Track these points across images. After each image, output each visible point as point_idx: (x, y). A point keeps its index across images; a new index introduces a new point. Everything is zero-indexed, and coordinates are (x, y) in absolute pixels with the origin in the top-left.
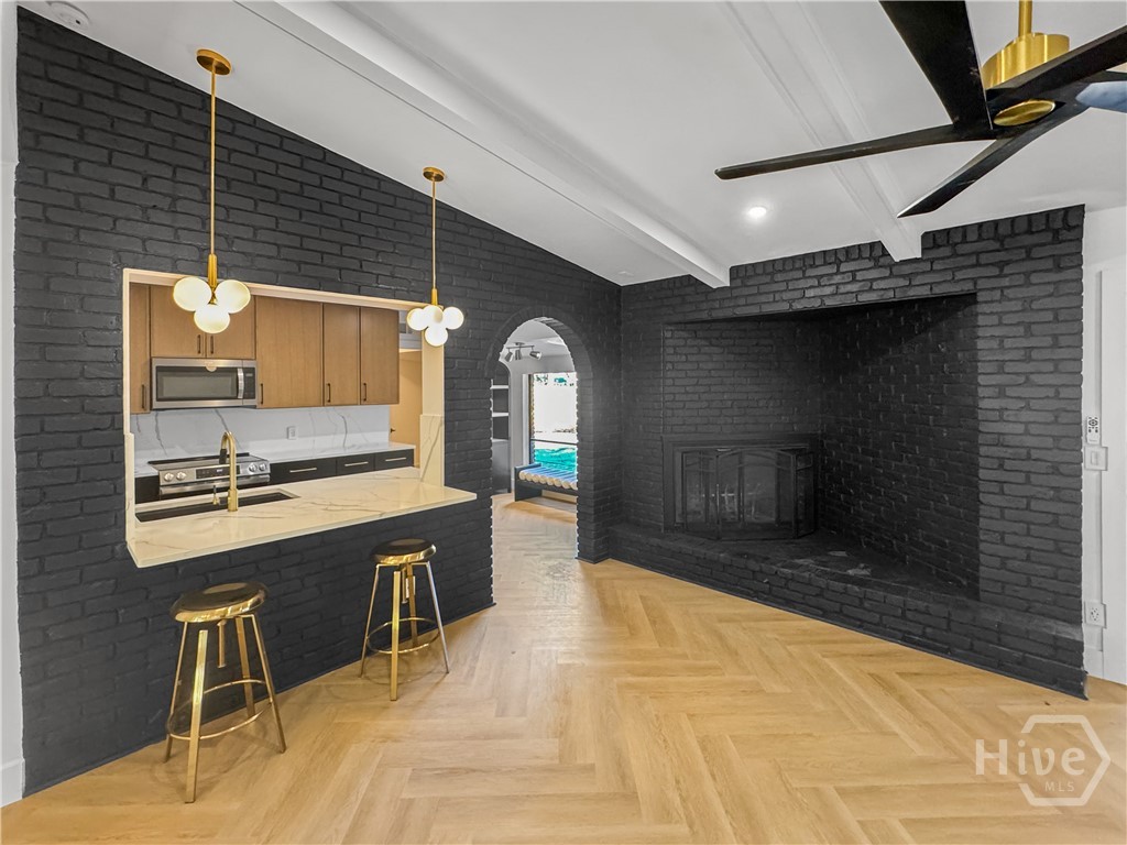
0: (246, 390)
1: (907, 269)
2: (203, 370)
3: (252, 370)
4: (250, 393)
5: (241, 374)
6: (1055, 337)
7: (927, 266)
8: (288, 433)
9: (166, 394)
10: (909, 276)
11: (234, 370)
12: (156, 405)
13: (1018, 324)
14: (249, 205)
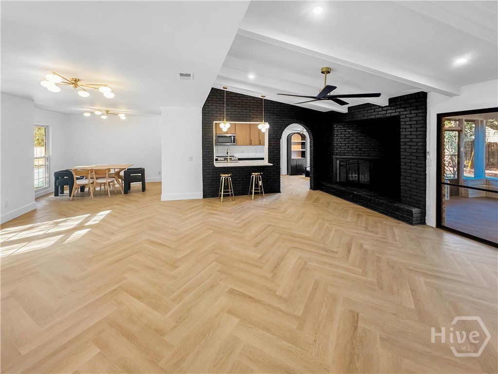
0: (233, 141)
1: (386, 109)
2: (227, 136)
3: (235, 136)
4: (234, 142)
5: (232, 137)
6: (417, 128)
7: (389, 108)
8: (243, 152)
9: (219, 142)
10: (387, 110)
11: (231, 136)
12: (217, 144)
13: (409, 125)
14: (231, 108)
